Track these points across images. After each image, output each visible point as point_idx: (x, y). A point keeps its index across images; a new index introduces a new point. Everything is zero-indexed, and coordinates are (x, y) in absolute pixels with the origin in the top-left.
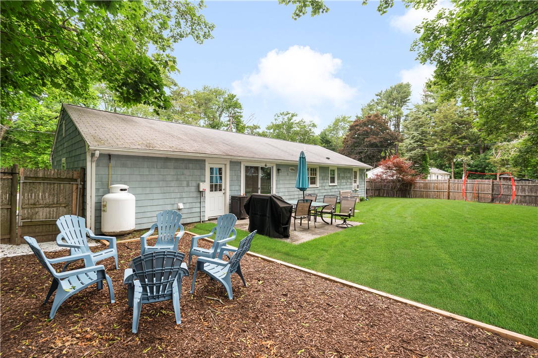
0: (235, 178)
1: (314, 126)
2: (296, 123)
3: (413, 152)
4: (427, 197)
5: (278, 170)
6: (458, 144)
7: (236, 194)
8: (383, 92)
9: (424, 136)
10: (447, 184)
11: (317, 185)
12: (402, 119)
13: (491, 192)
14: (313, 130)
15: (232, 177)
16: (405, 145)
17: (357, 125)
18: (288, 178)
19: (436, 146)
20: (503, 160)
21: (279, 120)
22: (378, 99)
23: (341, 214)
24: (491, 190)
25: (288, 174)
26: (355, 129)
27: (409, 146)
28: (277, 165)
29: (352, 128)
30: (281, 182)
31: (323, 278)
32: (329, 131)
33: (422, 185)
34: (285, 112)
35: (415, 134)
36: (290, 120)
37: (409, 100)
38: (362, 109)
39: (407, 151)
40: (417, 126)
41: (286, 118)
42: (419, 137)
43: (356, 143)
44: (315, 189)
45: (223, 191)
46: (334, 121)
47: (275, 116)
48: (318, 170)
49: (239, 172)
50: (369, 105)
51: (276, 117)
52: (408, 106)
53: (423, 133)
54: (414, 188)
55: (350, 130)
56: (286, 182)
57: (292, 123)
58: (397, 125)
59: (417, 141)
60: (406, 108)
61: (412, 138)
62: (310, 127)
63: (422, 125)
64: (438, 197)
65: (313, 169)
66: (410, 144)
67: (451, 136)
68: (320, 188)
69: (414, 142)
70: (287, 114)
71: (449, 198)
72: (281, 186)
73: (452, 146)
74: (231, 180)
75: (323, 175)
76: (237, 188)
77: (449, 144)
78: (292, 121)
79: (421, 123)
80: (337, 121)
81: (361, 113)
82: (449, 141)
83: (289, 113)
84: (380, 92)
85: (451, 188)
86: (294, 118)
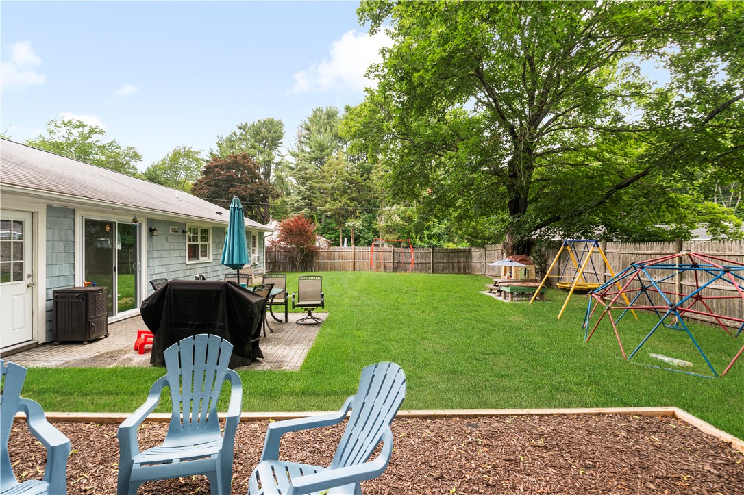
0: (60, 247)
1: (136, 157)
2: (99, 147)
3: (301, 212)
4: (332, 269)
5: (151, 231)
6: (349, 206)
7: (63, 285)
8: (249, 125)
9: (312, 192)
10: (353, 252)
11: (209, 259)
12: (273, 166)
13: (392, 261)
14: (133, 163)
15: (53, 245)
16: (290, 202)
17: (216, 167)
18: (167, 246)
19: (327, 206)
20: (387, 226)
21: (58, 134)
22: (241, 134)
23: (301, 303)
24: (392, 258)
25: (167, 238)
26: (214, 172)
27: (296, 204)
28: (150, 221)
29: (208, 171)
30: (156, 254)
31: (424, 417)
32: (162, 169)
33: (326, 254)
34: (74, 122)
35: (302, 188)
36: (87, 139)
37: (281, 143)
38: (218, 144)
39: (293, 211)
40: (304, 178)
41: (76, 133)
42: (307, 193)
43: (213, 193)
44: (207, 265)
45: (27, 281)
46: (171, 153)
47: (49, 124)
48: (211, 232)
49: (70, 232)
50: (229, 140)
51: (52, 127)
52: (279, 152)
53: (311, 188)
54: (317, 259)
55: (205, 173)
56: (165, 254)
57: (91, 146)
58: (267, 174)
59: (305, 199)
60: (277, 153)
61: (299, 194)
62: (127, 158)
63: (309, 178)
64: (343, 269)
65: (205, 230)
66: (297, 201)
67: (341, 196)
68: (214, 263)
69: (301, 199)
70: (78, 127)
71: (354, 270)
72: (156, 262)
73: (342, 208)
74: (51, 252)
75: (217, 240)
76: (65, 270)
77: (340, 205)
78: (89, 141)
79: (308, 175)
80: (177, 156)
81: (218, 149)
82: (340, 202)
83: (85, 126)
84: (244, 124)
85: (356, 257)
86: (95, 137)
